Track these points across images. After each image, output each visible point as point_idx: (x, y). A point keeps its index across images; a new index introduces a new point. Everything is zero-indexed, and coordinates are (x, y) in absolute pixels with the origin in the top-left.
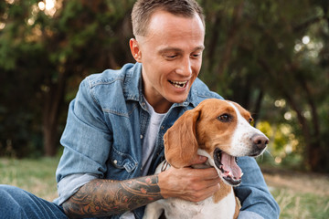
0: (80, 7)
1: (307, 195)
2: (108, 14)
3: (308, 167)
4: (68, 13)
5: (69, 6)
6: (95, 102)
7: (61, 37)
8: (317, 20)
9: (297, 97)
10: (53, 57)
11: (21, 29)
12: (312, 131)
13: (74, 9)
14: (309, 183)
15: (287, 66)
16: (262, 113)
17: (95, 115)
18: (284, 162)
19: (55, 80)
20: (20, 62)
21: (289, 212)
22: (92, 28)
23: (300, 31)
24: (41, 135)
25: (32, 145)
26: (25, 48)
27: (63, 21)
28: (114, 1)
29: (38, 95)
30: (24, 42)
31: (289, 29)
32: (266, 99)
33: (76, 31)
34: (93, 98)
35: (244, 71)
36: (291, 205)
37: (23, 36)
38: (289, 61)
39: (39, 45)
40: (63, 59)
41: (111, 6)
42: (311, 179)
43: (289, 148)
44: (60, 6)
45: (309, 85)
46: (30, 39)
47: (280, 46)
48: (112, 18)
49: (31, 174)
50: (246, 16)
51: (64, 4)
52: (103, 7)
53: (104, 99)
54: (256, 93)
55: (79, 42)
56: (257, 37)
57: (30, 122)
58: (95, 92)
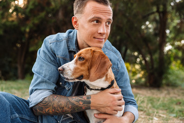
0: (37, 4)
1: (149, 97)
2: (51, 7)
3: (148, 84)
4: (31, 6)
5: (31, 3)
6: (52, 52)
7: (27, 19)
8: (153, 13)
9: (143, 50)
10: (23, 29)
11: (6, 14)
12: (150, 67)
13: (34, 4)
14: (149, 92)
15: (139, 35)
16: (127, 58)
17: (52, 58)
18: (137, 82)
19: (24, 41)
20: (5, 31)
21: (142, 105)
22: (43, 14)
23: (145, 18)
24: (16, 69)
25: (11, 74)
26: (8, 24)
27: (28, 10)
28: (54, 1)
29: (15, 48)
30: (8, 21)
31: (140, 17)
32: (129, 52)
33: (35, 16)
34: (51, 49)
35: (118, 38)
36: (143, 102)
37: (7, 18)
38: (140, 33)
39: (16, 22)
40: (28, 30)
41: (53, 4)
42: (150, 90)
43: (139, 75)
44: (26, 3)
45: (149, 45)
46: (10, 19)
47: (136, 25)
48: (53, 10)
49: (12, 88)
50: (119, 10)
51: (28, 2)
52: (49, 4)
53: (57, 50)
54: (124, 49)
55: (36, 22)
56: (125, 21)
57: (10, 62)
58: (53, 46)
